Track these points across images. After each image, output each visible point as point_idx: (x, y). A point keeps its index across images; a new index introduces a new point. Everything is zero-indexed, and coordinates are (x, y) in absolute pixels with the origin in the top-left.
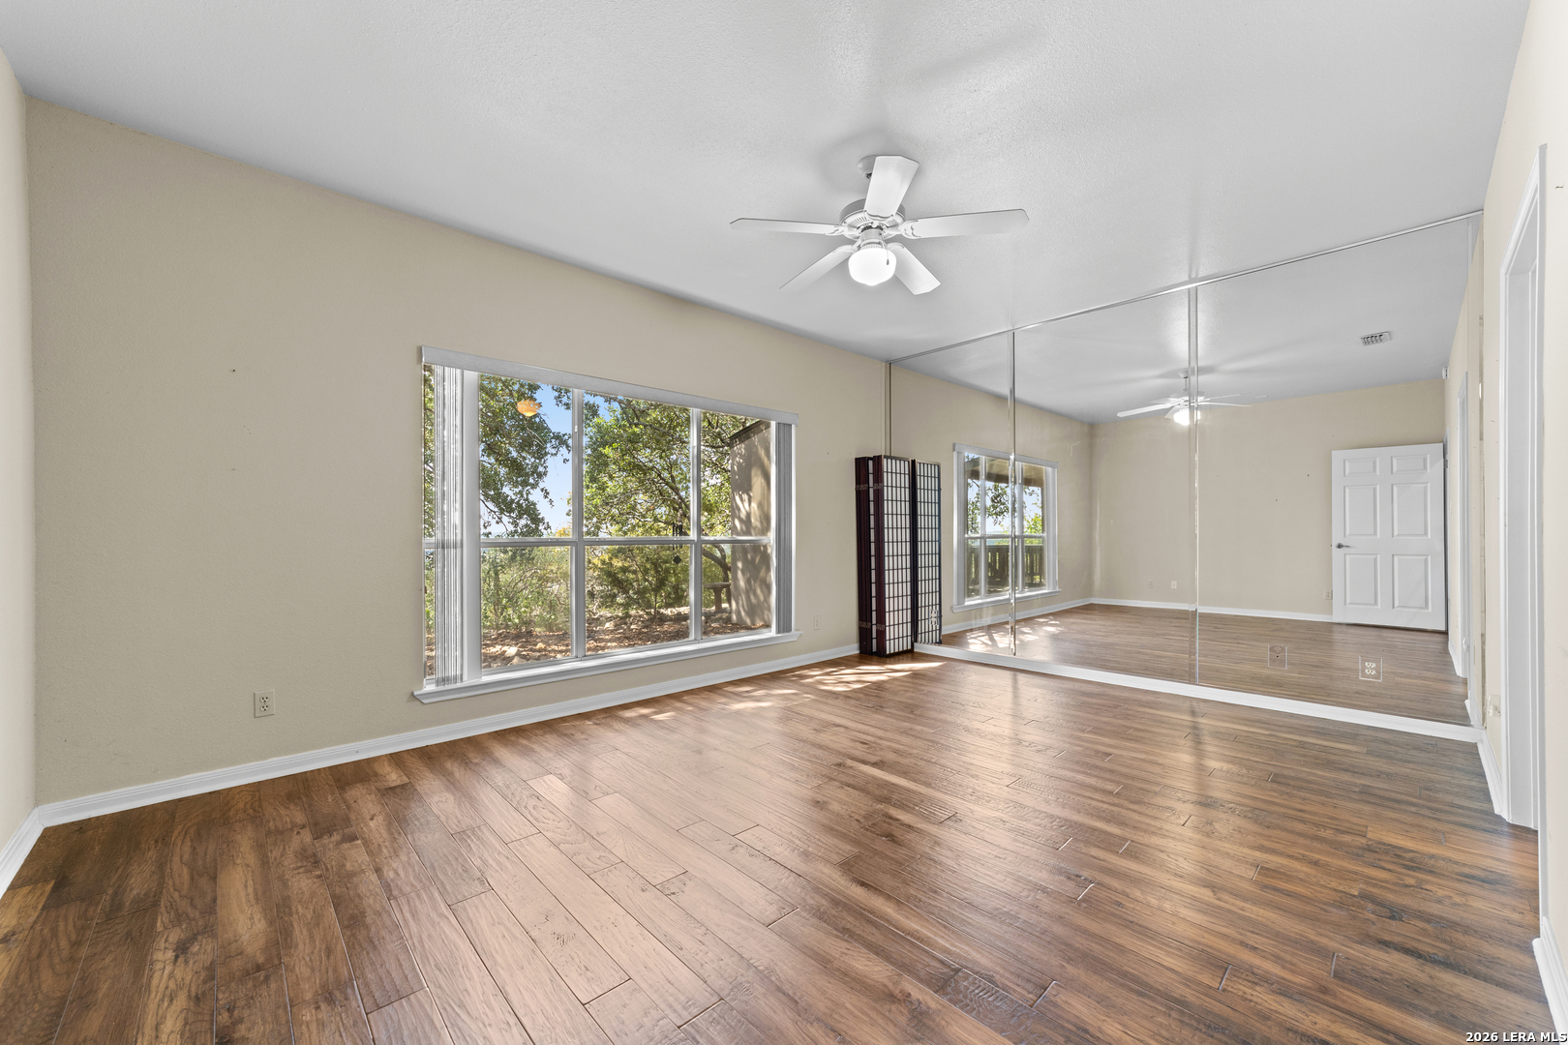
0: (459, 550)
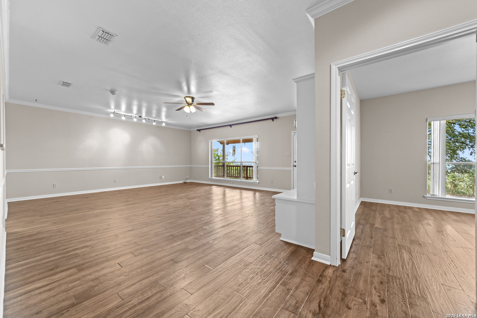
0: (438, 165)
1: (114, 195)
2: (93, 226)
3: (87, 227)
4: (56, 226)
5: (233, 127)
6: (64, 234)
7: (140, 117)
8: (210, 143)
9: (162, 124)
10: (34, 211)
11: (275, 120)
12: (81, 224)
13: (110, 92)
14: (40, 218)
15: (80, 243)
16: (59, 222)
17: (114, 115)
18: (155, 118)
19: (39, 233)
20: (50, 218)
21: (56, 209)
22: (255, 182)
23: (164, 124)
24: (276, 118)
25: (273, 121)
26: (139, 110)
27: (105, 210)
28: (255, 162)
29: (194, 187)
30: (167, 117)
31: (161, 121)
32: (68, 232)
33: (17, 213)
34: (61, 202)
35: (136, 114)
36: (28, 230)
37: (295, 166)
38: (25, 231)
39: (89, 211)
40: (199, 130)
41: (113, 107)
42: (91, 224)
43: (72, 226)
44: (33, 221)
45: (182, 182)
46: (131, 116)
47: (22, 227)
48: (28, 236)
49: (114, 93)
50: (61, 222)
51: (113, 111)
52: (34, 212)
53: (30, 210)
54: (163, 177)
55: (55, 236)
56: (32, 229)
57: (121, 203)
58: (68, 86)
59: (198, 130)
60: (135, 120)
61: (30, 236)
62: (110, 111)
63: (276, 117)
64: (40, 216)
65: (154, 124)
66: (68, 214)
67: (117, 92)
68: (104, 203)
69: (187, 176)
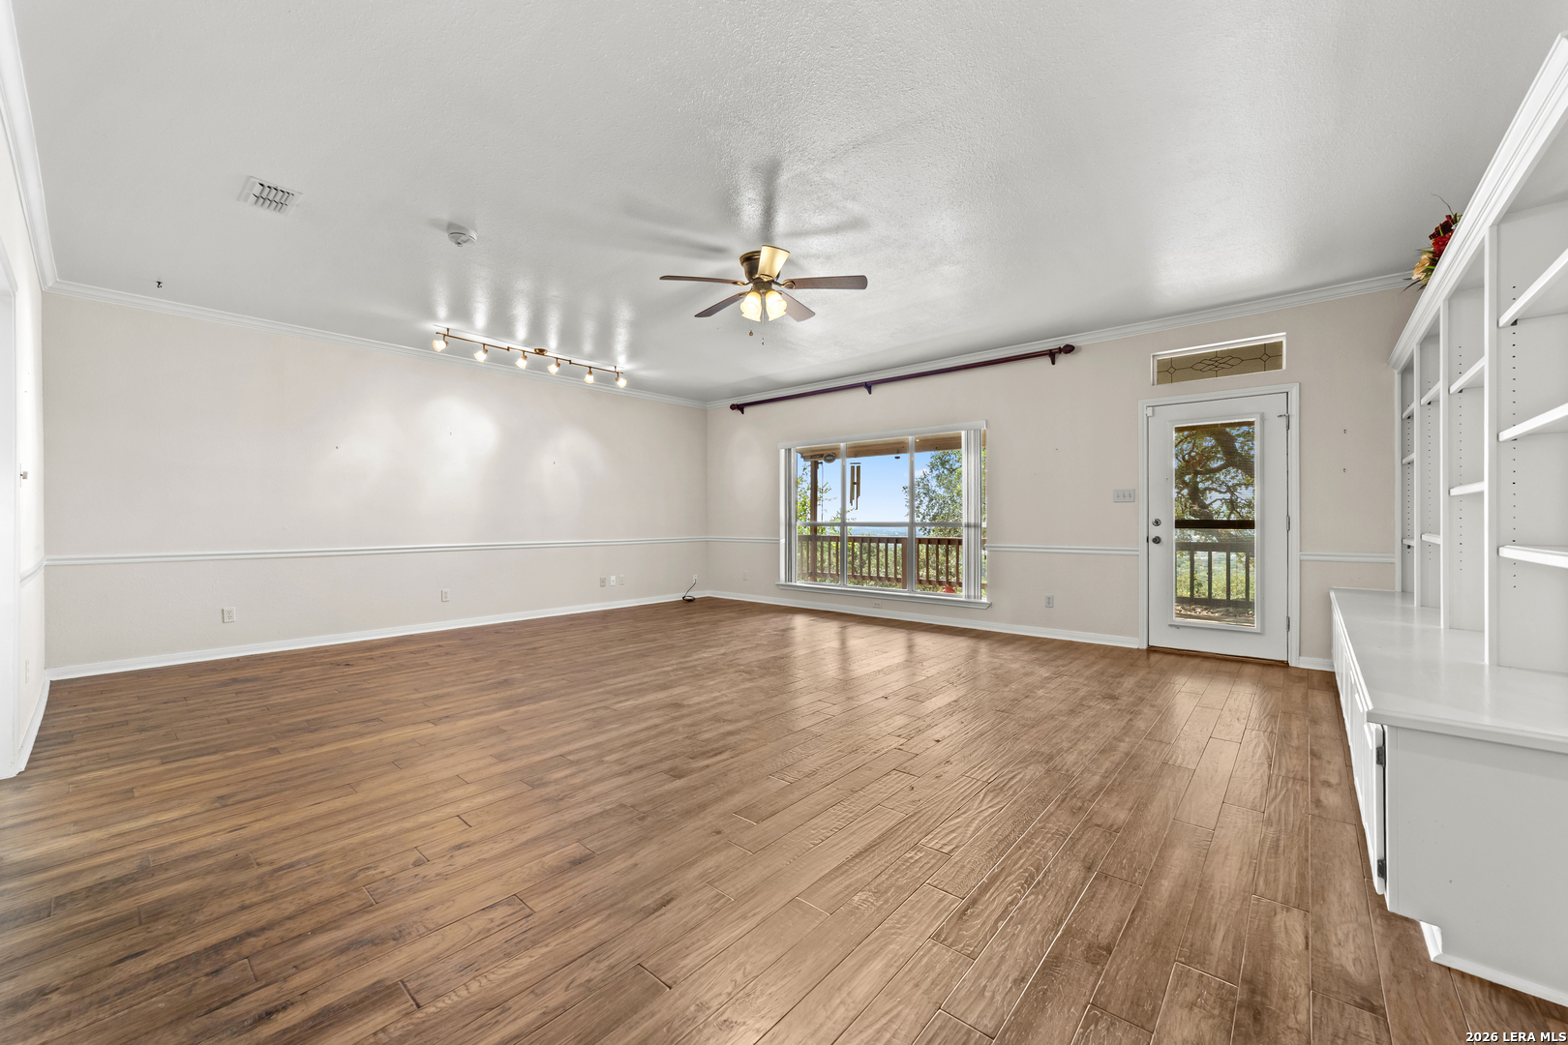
1: (447, 654)
2: (392, 828)
3: (368, 835)
4: (226, 824)
5: (877, 390)
6: (261, 883)
7: (541, 352)
8: (782, 452)
9: (617, 380)
10: (142, 730)
11: (1061, 359)
12: (339, 812)
13: (447, 234)
14: (162, 768)
15: (343, 958)
16: (240, 797)
17: (447, 343)
18: (591, 357)
19: (145, 871)
20: (201, 773)
21: (229, 721)
22: (972, 600)
23: (622, 383)
24: (1069, 349)
25: (1053, 363)
26: (537, 328)
27: (428, 730)
28: (973, 521)
29: (731, 618)
30: (635, 351)
31: (613, 369)
32: (281, 869)
33: (72, 742)
34: (249, 685)
35: (527, 343)
36: (100, 847)
37: (1157, 540)
38: (83, 858)
39: (361, 735)
40: (740, 408)
41: (442, 311)
42: (380, 810)
43: (299, 825)
44: (131, 790)
45: (678, 597)
46: (508, 350)
47: (75, 823)
48: (90, 889)
49: (463, 238)
50: (251, 795)
51: (442, 327)
52: (144, 735)
53: (127, 723)
54: (613, 578)
55: (221, 894)
56: (118, 841)
57: (482, 689)
58: (280, 205)
59: (733, 407)
60: (522, 363)
61: (100, 892)
62: (433, 327)
63: (1067, 346)
64: (164, 761)
65: (589, 379)
66: (275, 751)
67: (474, 235)
68: (416, 690)
69: (695, 577)
